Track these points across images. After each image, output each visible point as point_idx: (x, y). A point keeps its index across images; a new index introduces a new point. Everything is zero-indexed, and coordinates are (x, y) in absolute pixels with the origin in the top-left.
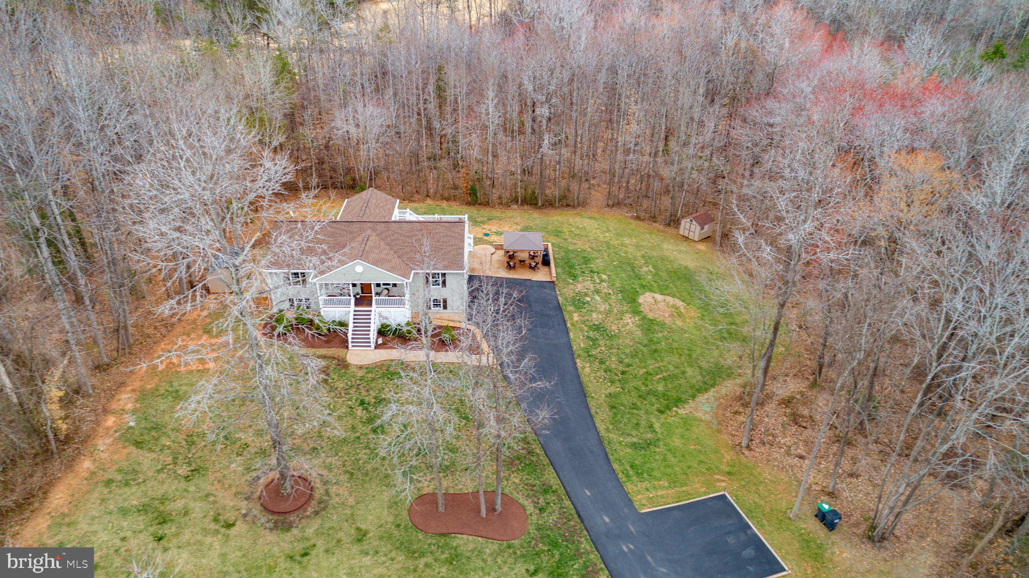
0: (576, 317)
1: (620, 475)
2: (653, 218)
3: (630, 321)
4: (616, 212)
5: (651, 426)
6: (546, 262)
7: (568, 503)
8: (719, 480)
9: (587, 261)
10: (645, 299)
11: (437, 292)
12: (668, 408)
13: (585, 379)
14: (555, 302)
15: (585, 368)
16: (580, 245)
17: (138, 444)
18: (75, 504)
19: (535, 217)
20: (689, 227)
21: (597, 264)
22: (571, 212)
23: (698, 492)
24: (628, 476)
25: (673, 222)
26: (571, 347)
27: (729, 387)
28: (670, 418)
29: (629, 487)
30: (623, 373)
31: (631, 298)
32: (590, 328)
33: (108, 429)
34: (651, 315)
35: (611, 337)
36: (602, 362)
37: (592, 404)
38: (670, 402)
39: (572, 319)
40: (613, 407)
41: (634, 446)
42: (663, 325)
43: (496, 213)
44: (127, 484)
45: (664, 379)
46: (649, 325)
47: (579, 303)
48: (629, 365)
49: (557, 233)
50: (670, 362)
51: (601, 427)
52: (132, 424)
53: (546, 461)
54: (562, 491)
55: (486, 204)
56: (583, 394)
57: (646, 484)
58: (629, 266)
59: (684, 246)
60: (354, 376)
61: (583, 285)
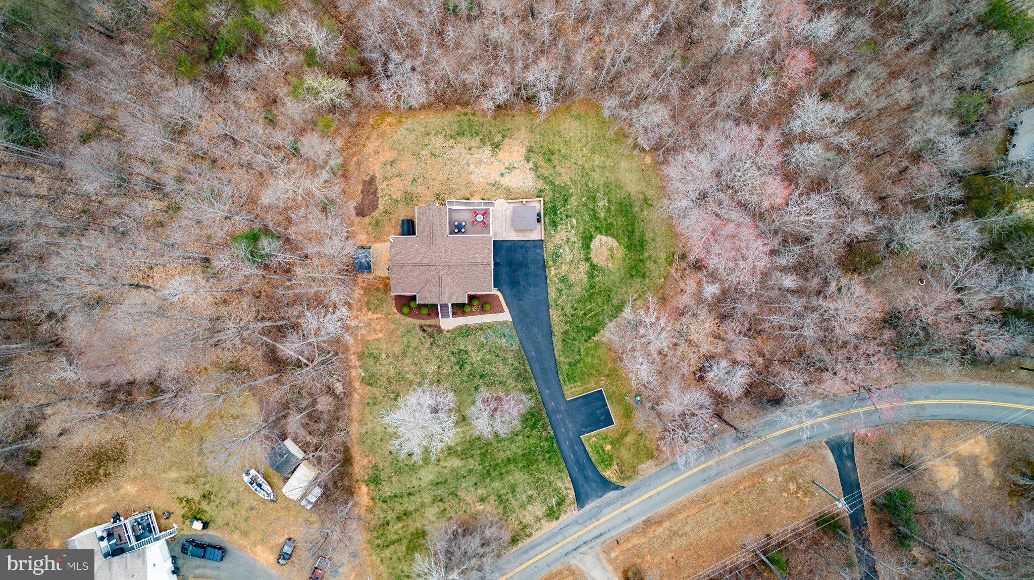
0: (553, 272)
1: (562, 382)
3: (583, 269)
5: (579, 351)
6: (539, 218)
7: (539, 396)
8: (602, 380)
9: (566, 200)
10: (595, 243)
12: (590, 338)
13: (553, 323)
14: (542, 261)
15: (554, 314)
16: (564, 176)
17: (370, 384)
18: (362, 414)
21: (573, 201)
23: (592, 387)
24: (565, 382)
26: (548, 300)
28: (590, 344)
29: (565, 388)
30: (572, 316)
31: (587, 244)
32: (560, 279)
33: (355, 377)
34: (594, 263)
35: (571, 286)
36: (563, 309)
37: (554, 340)
38: (591, 333)
39: (550, 273)
40: (564, 341)
41: (570, 364)
42: (601, 270)
44: (375, 404)
45: (591, 317)
46: (593, 271)
47: (556, 256)
48: (576, 309)
49: (550, 158)
50: (597, 300)
51: (557, 354)
52: (363, 374)
53: (532, 376)
54: (537, 391)
56: (551, 334)
57: (572, 385)
58: (592, 200)
59: (636, 161)
60: (446, 337)
61: (560, 235)
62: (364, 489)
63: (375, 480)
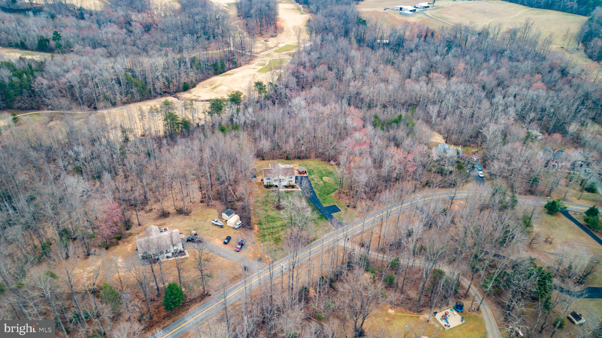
2: (325, 160)
3: (321, 182)
4: (317, 159)
5: (325, 197)
6: (306, 172)
8: (335, 203)
9: (313, 171)
10: (324, 178)
11: (291, 179)
13: (315, 191)
14: (309, 179)
16: (311, 168)
19: (301, 162)
20: (332, 162)
21: (315, 172)
22: (308, 160)
23: (332, 204)
24: (322, 203)
25: (329, 161)
26: (312, 187)
27: (337, 191)
28: (328, 196)
30: (321, 190)
31: (321, 178)
32: (315, 183)
34: (325, 181)
35: (319, 185)
36: (317, 189)
37: (316, 194)
38: (328, 194)
39: (312, 182)
40: (320, 195)
41: (323, 199)
42: (327, 182)
43: (293, 161)
45: (327, 191)
46: (325, 183)
47: (313, 180)
49: (306, 166)
50: (328, 188)
51: (318, 197)
53: (311, 202)
54: (314, 205)
55: (290, 159)
57: (325, 204)
58: (321, 172)
59: (331, 167)
61: (313, 176)
62: (256, 226)
63: (260, 224)
